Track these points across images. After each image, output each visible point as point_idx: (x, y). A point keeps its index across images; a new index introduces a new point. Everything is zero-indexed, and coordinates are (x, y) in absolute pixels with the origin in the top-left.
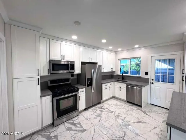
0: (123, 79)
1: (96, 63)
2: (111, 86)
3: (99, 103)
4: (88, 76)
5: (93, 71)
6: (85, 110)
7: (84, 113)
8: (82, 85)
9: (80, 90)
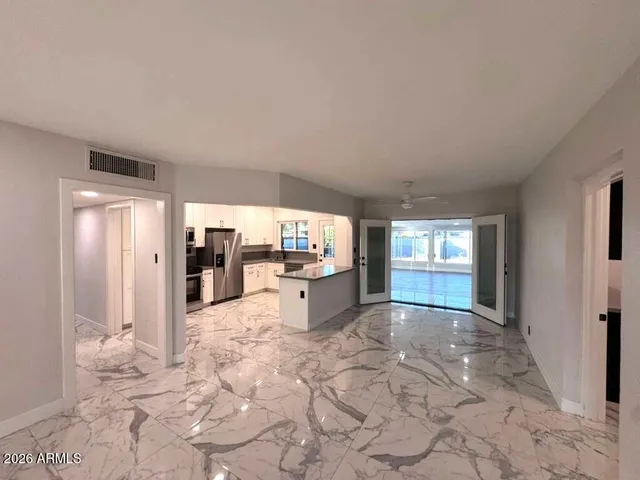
0: (284, 257)
1: (233, 230)
2: (262, 270)
3: (237, 297)
4: (217, 251)
5: (227, 243)
6: (213, 303)
7: (210, 310)
8: (207, 265)
9: (204, 272)
